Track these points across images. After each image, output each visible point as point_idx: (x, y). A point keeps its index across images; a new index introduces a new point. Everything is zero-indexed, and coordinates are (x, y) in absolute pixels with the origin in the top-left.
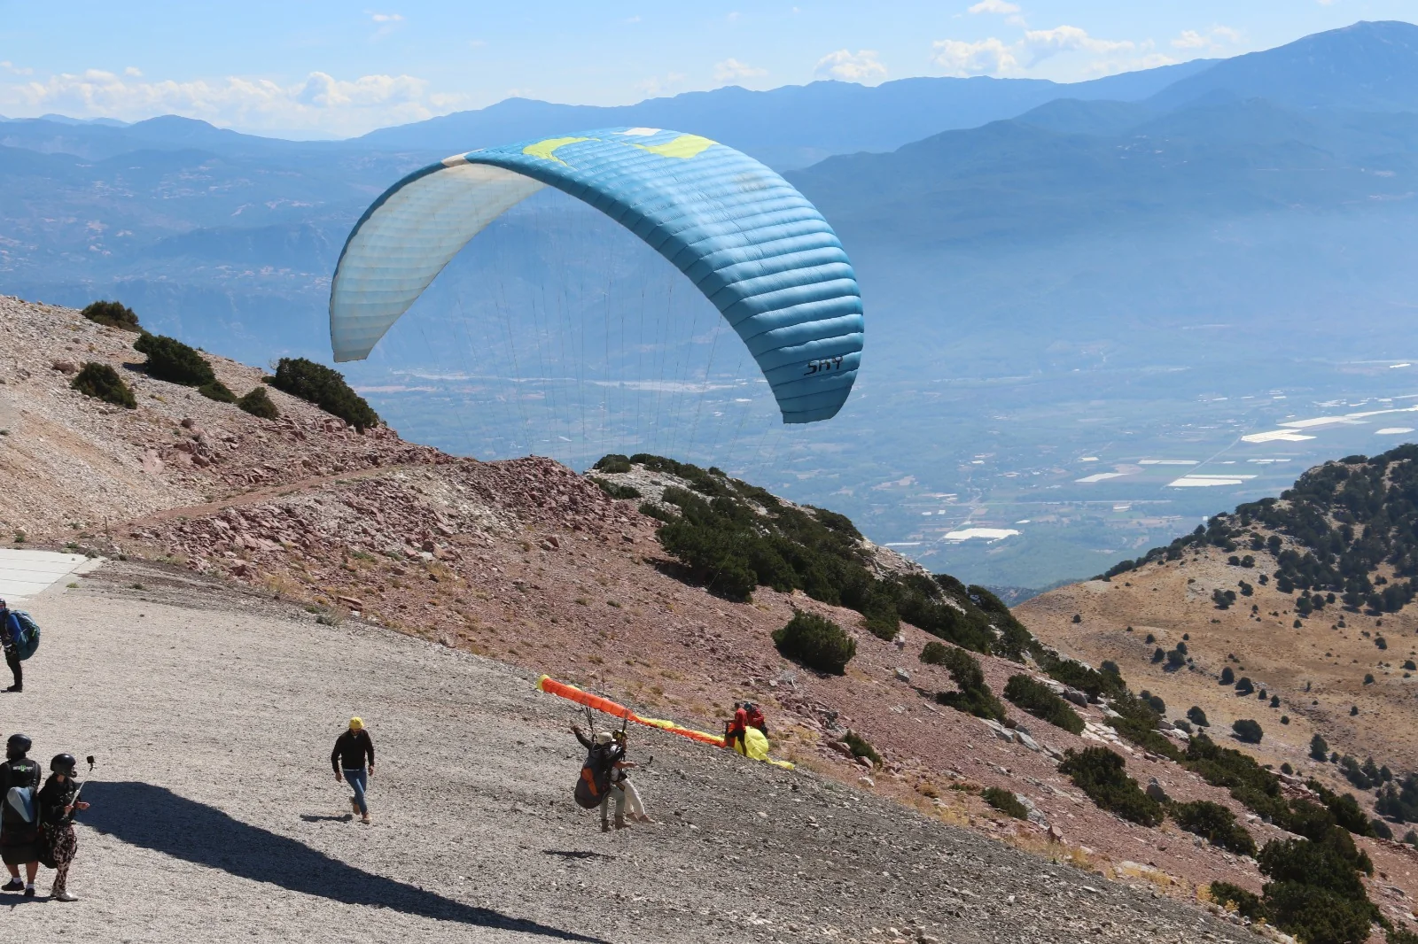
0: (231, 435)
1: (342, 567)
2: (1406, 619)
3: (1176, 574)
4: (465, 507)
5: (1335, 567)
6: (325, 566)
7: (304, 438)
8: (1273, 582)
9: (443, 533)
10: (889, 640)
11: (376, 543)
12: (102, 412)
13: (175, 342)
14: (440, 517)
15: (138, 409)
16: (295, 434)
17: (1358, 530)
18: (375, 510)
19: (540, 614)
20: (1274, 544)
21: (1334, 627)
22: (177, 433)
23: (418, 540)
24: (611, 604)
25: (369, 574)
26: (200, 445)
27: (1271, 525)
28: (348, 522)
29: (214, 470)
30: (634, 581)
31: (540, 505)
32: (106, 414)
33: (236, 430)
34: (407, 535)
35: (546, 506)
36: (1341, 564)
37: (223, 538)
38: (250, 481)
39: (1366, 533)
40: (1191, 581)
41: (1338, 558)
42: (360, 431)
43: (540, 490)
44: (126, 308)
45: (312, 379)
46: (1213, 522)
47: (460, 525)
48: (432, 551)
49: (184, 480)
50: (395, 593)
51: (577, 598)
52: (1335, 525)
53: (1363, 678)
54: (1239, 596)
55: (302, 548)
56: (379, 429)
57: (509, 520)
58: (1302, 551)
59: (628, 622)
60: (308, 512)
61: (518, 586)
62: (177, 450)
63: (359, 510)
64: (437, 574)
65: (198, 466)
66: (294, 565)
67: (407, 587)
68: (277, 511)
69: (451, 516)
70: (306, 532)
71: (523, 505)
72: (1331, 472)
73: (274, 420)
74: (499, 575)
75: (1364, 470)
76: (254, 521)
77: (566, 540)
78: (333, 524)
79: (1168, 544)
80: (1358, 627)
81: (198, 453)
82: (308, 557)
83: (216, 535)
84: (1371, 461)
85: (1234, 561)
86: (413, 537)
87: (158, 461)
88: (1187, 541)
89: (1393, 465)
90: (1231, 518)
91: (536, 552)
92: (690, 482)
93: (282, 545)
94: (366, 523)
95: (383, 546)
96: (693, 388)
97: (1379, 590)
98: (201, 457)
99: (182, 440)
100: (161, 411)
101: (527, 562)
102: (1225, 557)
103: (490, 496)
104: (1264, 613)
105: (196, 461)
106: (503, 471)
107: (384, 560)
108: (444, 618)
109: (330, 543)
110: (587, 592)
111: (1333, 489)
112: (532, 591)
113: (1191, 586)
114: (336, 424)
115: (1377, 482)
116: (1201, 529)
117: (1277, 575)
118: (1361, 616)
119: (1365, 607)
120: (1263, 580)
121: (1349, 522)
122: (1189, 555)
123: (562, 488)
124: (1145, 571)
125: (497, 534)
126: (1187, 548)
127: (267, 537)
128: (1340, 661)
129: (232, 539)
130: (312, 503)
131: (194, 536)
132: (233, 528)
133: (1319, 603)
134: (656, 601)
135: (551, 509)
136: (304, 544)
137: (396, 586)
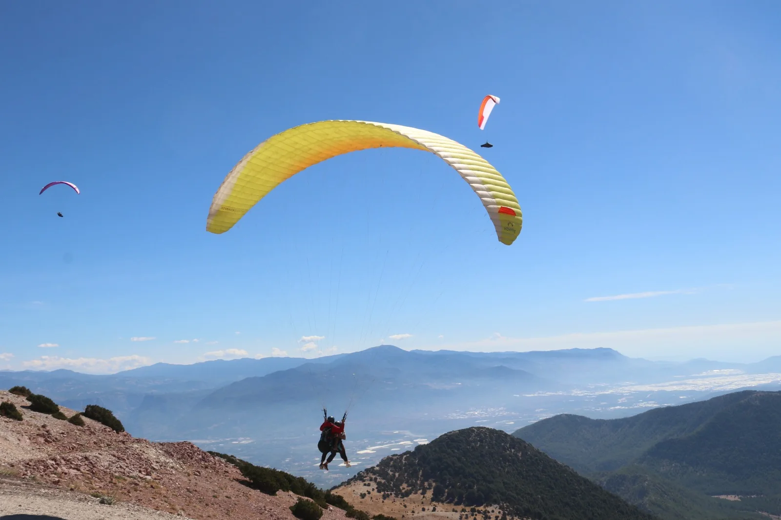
0: (63, 432)
1: (110, 482)
2: (410, 499)
3: (349, 489)
4: (162, 459)
5: (392, 485)
6: (102, 482)
7: (95, 434)
8: (376, 490)
9: (154, 469)
10: (327, 509)
11: (126, 472)
12: (6, 422)
13: (44, 397)
14: (153, 462)
15: (23, 421)
16: (92, 432)
17: (397, 475)
18: (125, 459)
19: (200, 502)
20: (376, 479)
21: (393, 502)
22: (39, 430)
23: (144, 471)
24: (227, 497)
25: (123, 485)
26: (49, 434)
27: (374, 474)
28: (113, 463)
29: (54, 444)
30: (232, 486)
31: (192, 459)
32: (8, 422)
33: (66, 430)
34: (139, 469)
35: (194, 459)
36: (394, 484)
37: (51, 469)
38: (70, 449)
39: (399, 475)
40: (354, 491)
41: (392, 483)
42: (118, 433)
43: (191, 453)
44: (27, 388)
45: (100, 413)
46: (359, 474)
47: (161, 466)
48: (150, 475)
49: (39, 449)
50: (135, 494)
51: (213, 495)
52: (391, 473)
53: (401, 516)
54: (367, 494)
55: (91, 474)
56: (124, 433)
57: (180, 464)
58: (383, 481)
59: (236, 504)
60: (95, 458)
61: (188, 490)
62: (38, 436)
63: (118, 458)
64: (154, 485)
65: (46, 443)
66: (87, 481)
67: (140, 491)
68: (80, 458)
69: (157, 462)
70: (94, 467)
71: (185, 458)
72: (389, 459)
73: (83, 427)
74: (179, 486)
75: (398, 458)
76: (68, 461)
77: (203, 472)
78: (106, 464)
79: (346, 481)
80: (399, 501)
81: (48, 438)
82: (94, 478)
83: (47, 467)
84: (399, 456)
85: (365, 485)
86: (142, 470)
87: (28, 441)
88: (352, 479)
89: (405, 456)
90: (363, 472)
91: (192, 477)
92: (226, 460)
93: (81, 472)
94: (122, 463)
95: (129, 473)
96: (208, 442)
97: (403, 491)
98: (48, 439)
99: (41, 432)
100: (34, 422)
101: (190, 480)
102: (362, 484)
103: (172, 455)
104: (374, 499)
105: (46, 441)
106: (176, 446)
107: (129, 479)
108: (160, 504)
109: (104, 472)
110: (216, 492)
111: (390, 463)
112: (194, 492)
113: (354, 492)
114: (108, 429)
115: (401, 461)
116: (355, 476)
117: (377, 488)
118: (399, 499)
119: (400, 496)
120: (373, 490)
121: (395, 473)
122: (353, 483)
123: (199, 453)
124: (341, 489)
125: (176, 469)
126: (352, 481)
127: (74, 469)
128: (395, 512)
129: (56, 469)
130: (97, 455)
131: (35, 467)
132: (57, 464)
133: (388, 496)
134: (243, 495)
135: (196, 460)
136: (92, 472)
137: (136, 490)
